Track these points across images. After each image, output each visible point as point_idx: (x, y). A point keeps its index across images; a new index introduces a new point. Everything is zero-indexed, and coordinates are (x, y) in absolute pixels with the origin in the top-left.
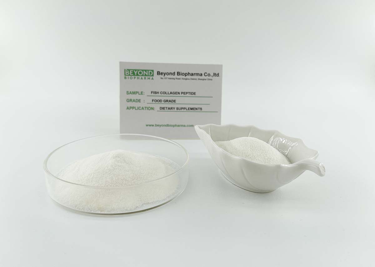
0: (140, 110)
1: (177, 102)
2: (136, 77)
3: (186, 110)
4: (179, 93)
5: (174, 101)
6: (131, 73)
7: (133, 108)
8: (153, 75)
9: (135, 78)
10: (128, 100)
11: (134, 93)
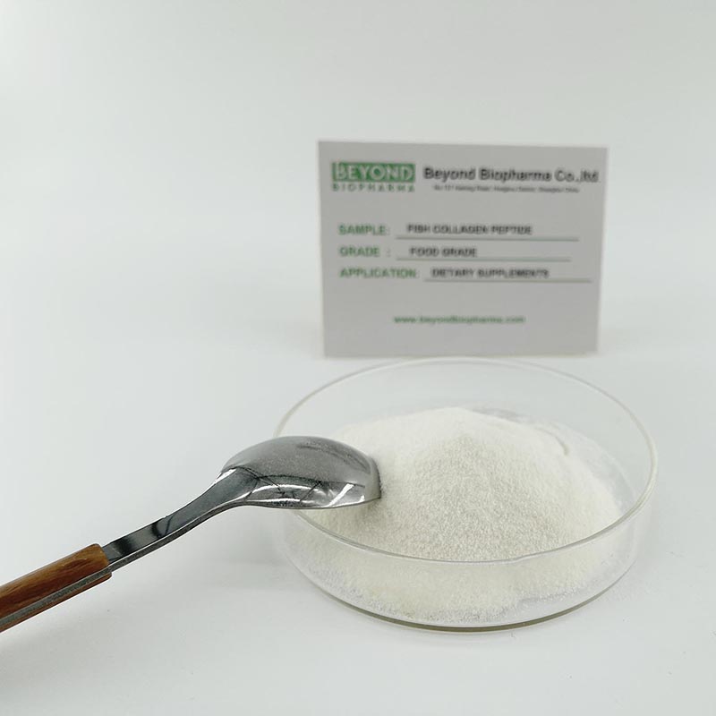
0: (378, 276)
1: (480, 254)
2: (366, 184)
3: (506, 277)
4: (484, 230)
5: (472, 252)
6: (350, 172)
7: (358, 271)
8: (412, 179)
9: (361, 187)
10: (344, 251)
11: (361, 230)
